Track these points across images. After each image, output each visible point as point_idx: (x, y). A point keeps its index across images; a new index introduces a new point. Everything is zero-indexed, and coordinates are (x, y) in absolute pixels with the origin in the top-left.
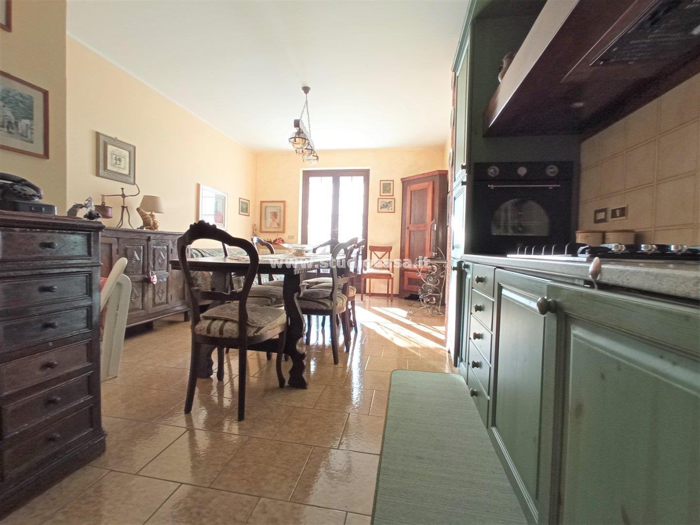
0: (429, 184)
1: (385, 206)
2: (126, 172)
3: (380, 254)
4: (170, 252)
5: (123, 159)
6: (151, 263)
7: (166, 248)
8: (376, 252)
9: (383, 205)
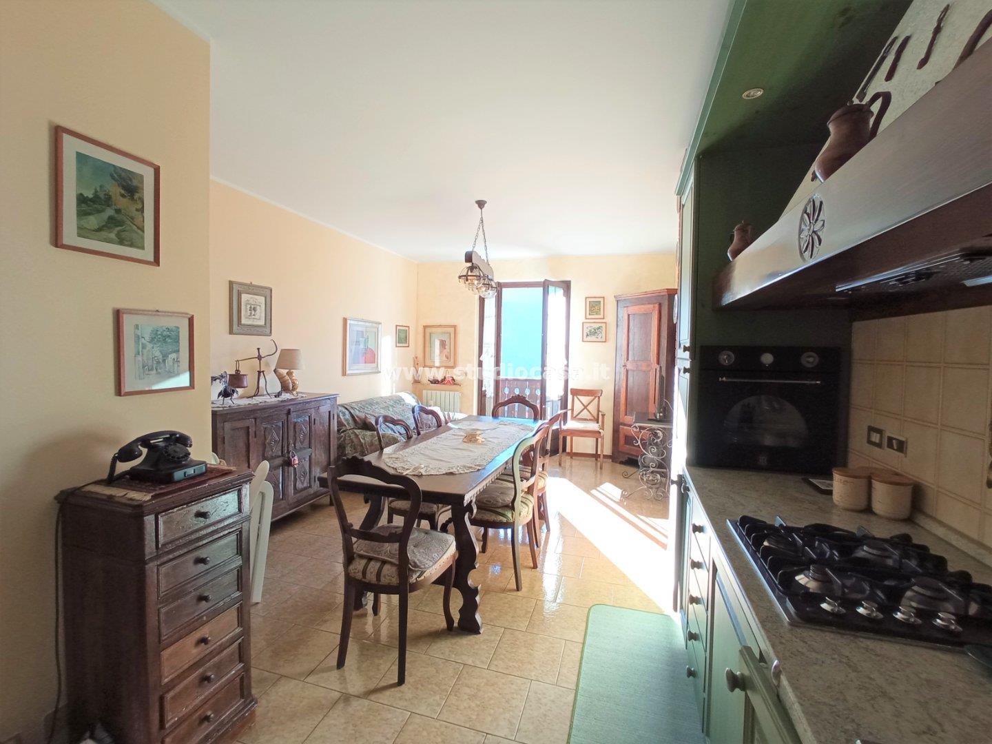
0: (654, 307)
1: (593, 334)
2: (262, 322)
3: (585, 399)
4: (313, 423)
5: (258, 307)
6: (291, 441)
7: (308, 419)
8: (579, 397)
9: (590, 331)
